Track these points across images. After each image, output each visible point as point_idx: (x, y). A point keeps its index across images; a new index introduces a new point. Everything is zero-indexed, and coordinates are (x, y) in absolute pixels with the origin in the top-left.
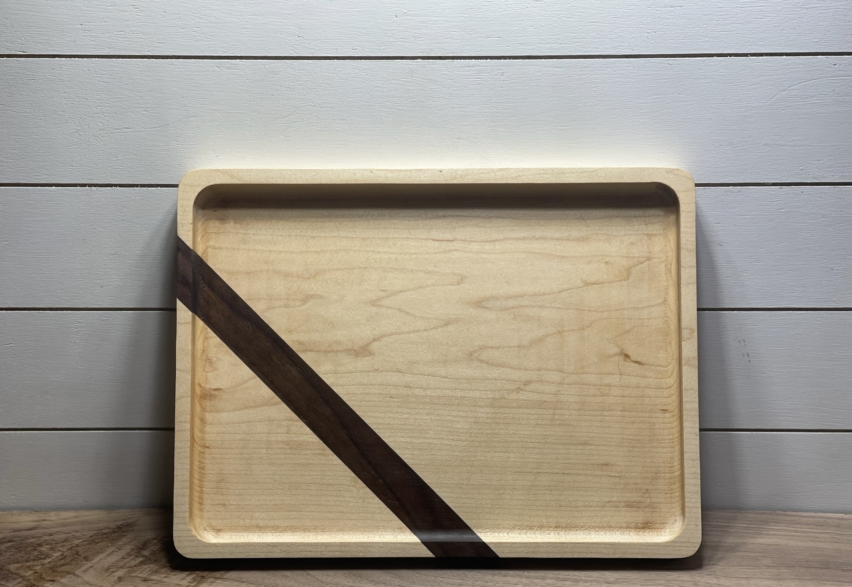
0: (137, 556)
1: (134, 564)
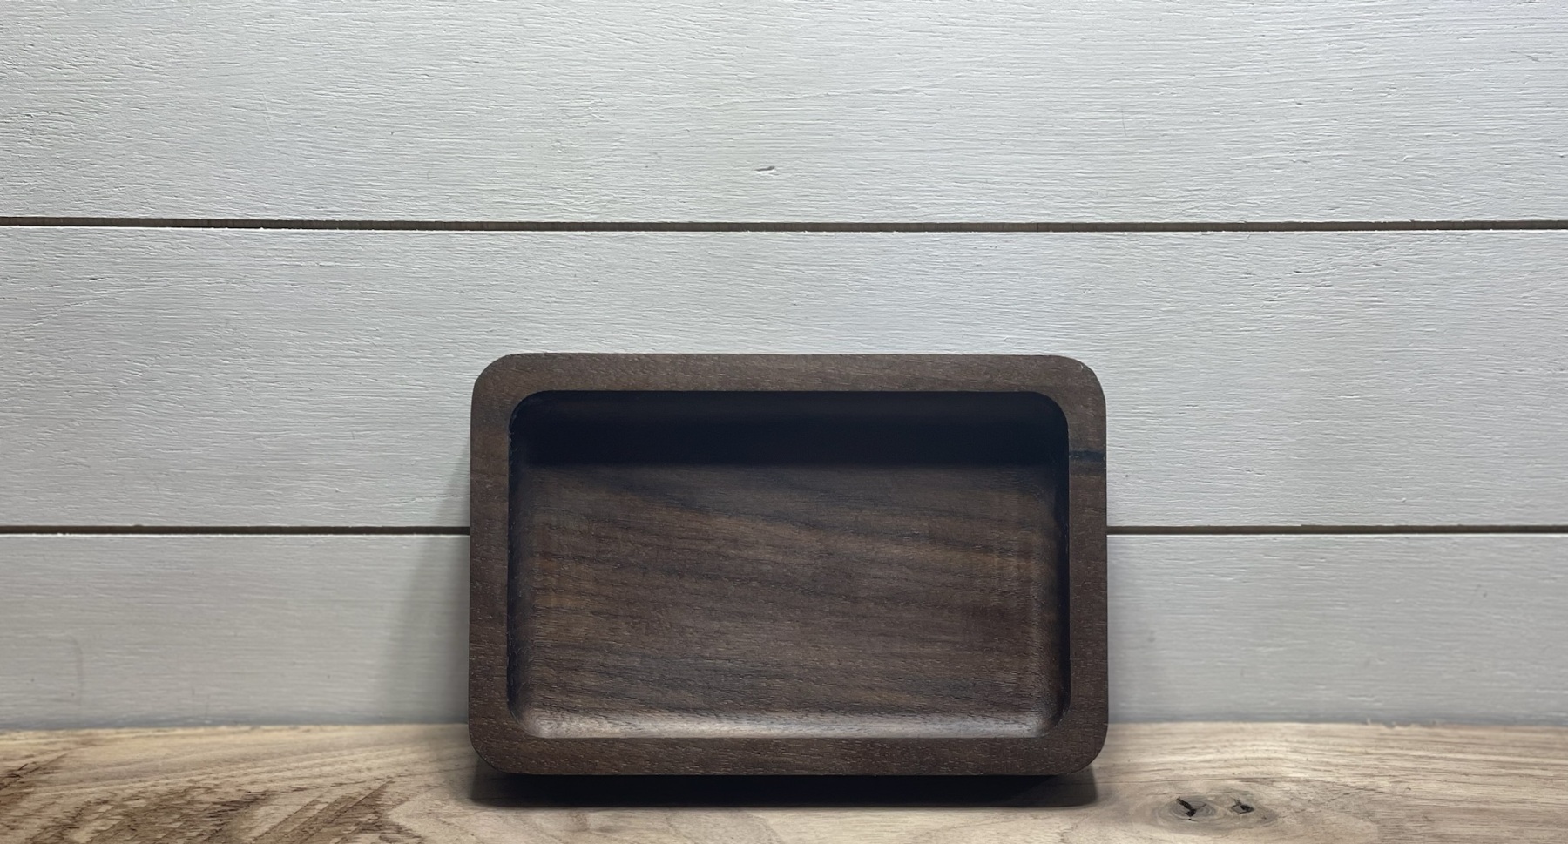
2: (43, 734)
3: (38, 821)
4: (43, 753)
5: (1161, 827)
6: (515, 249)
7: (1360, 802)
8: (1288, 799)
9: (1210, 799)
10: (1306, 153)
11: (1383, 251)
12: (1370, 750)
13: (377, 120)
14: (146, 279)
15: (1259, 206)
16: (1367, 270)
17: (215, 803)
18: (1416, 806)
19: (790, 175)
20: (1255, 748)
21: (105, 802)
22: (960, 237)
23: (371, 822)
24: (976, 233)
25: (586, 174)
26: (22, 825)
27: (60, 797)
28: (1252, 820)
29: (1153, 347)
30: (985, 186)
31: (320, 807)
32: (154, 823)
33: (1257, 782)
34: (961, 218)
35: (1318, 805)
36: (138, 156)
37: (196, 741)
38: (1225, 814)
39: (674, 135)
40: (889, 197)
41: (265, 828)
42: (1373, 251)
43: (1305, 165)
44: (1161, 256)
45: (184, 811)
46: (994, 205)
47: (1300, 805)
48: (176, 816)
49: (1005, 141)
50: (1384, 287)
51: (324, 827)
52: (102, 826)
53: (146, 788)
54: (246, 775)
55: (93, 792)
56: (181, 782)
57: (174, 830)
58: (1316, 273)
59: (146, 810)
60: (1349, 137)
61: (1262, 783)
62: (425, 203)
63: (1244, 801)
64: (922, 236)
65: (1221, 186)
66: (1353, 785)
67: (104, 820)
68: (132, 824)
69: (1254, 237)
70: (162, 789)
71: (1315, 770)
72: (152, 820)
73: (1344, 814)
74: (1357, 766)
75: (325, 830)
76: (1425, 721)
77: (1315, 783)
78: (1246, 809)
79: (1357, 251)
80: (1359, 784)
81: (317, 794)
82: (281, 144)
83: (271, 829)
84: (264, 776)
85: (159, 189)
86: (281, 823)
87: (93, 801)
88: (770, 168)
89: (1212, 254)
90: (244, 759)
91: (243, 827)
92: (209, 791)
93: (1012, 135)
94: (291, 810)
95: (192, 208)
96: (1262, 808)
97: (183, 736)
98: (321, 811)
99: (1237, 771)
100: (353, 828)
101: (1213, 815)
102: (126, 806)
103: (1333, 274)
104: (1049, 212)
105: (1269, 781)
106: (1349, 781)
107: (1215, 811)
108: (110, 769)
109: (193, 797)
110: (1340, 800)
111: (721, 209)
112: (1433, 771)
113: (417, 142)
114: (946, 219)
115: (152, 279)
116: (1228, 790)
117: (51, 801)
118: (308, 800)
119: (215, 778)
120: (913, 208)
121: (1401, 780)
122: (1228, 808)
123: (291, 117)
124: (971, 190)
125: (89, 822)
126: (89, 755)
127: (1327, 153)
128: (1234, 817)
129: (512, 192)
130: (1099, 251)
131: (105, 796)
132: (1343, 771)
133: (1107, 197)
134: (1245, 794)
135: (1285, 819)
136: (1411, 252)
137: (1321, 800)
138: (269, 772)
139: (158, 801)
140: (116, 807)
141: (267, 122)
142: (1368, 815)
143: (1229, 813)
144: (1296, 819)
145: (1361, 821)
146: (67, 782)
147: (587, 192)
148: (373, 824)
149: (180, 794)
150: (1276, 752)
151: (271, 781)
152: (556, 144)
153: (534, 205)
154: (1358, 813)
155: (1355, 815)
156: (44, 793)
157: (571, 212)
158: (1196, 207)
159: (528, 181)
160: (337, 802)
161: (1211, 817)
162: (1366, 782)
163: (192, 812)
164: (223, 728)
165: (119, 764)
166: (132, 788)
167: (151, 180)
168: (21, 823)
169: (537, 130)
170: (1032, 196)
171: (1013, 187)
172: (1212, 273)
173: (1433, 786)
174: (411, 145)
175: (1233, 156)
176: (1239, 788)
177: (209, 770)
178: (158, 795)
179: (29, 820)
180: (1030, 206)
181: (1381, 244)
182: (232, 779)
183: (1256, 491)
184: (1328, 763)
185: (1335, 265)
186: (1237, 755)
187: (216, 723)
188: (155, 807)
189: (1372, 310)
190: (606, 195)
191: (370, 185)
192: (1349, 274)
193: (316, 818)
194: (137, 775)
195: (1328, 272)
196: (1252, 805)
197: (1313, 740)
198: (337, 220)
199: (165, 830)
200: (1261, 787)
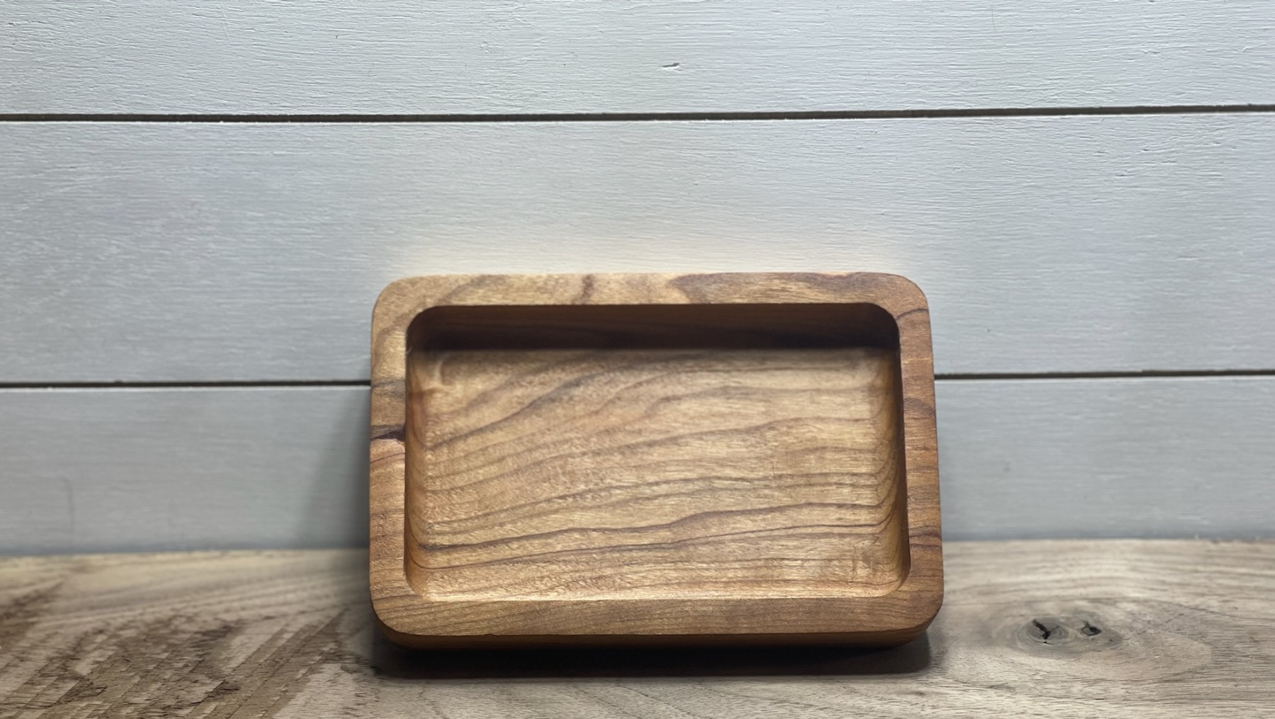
0: (61, 678)
1: (56, 698)
2: (40, 560)
3: (44, 652)
4: (42, 580)
5: (1021, 650)
6: (447, 138)
7: (1194, 623)
8: (1130, 620)
9: (1062, 620)
10: (1157, 45)
11: (1222, 131)
12: (1200, 568)
13: (323, 25)
14: (120, 167)
15: (1113, 92)
16: (1207, 148)
17: (196, 633)
18: (1243, 626)
19: (692, 70)
20: (1098, 567)
21: (101, 632)
22: (844, 123)
23: (332, 651)
24: (859, 120)
25: (511, 72)
26: (31, 656)
27: (61, 626)
28: (1101, 642)
29: (1014, 217)
30: (867, 78)
31: (287, 636)
32: (145, 654)
33: (1101, 602)
34: (845, 107)
35: (1157, 626)
36: (110, 59)
37: (174, 567)
38: (1076, 637)
39: (589, 36)
40: (780, 89)
41: (241, 658)
42: (1214, 131)
43: (1155, 55)
44: (1024, 138)
45: (171, 641)
46: (875, 95)
47: (1140, 626)
48: (164, 647)
49: (886, 38)
50: (1222, 163)
51: (292, 657)
52: (100, 657)
53: (134, 616)
54: (220, 603)
55: (90, 621)
56: (164, 611)
57: (163, 661)
58: (1162, 151)
59: (136, 640)
60: (1195, 30)
61: (1106, 604)
62: (367, 99)
63: (1093, 624)
64: (810, 123)
65: (1080, 75)
66: (1186, 605)
67: (101, 651)
68: (126, 654)
69: (1108, 120)
70: (149, 618)
71: (1152, 589)
72: (143, 650)
73: (1180, 635)
74: (1189, 585)
75: (293, 660)
76: (1247, 536)
77: (1152, 603)
78: (1095, 631)
79: (1199, 131)
80: (1192, 604)
81: (283, 622)
82: (238, 47)
83: (247, 660)
84: (236, 604)
85: (130, 88)
86: (254, 653)
87: (90, 630)
88: (675, 65)
89: (1069, 135)
90: (218, 586)
91: (222, 657)
92: (190, 619)
93: (893, 32)
94: (262, 639)
95: (160, 105)
96: (1109, 631)
97: (163, 563)
98: (289, 641)
99: (1082, 591)
100: (318, 658)
101: (1065, 637)
102: (118, 636)
103: (1177, 152)
104: (924, 100)
105: (1111, 601)
106: (1183, 600)
107: (1067, 633)
108: (102, 598)
109: (176, 627)
110: (1175, 620)
111: (630, 101)
112: (1256, 589)
113: (360, 45)
114: (832, 108)
115: (124, 167)
116: (1077, 611)
117: (54, 631)
118: (276, 629)
119: (195, 607)
120: (802, 98)
121: (1227, 598)
122: (1078, 630)
123: (246, 23)
124: (854, 82)
125: (89, 652)
126: (83, 582)
127: (1175, 45)
128: (1085, 640)
129: (445, 88)
130: (969, 134)
131: (100, 625)
132: (1178, 590)
133: (977, 86)
134: (1092, 615)
135: (1129, 641)
136: (1247, 132)
137: (1159, 621)
138: (241, 600)
139: (146, 630)
140: (111, 637)
141: (225, 28)
142: (1201, 636)
143: (1081, 636)
144: (1138, 641)
145: (1196, 643)
146: (67, 611)
147: (511, 87)
148: (334, 653)
149: (166, 623)
150: (1116, 571)
151: (243, 609)
152: (483, 45)
153: (464, 99)
154: (1193, 635)
155: (1192, 636)
156: (46, 623)
157: (497, 106)
158: (1057, 94)
159: (458, 78)
160: (302, 631)
161: (1064, 640)
162: (1198, 601)
163: (177, 642)
164: (197, 554)
165: (110, 592)
166: (123, 617)
167: (121, 81)
168: (30, 654)
169: (467, 33)
170: (910, 87)
171: (892, 78)
172: (1068, 152)
173: (1255, 605)
174: (354, 47)
175: (1091, 48)
176: (1086, 609)
177: (188, 598)
178: (148, 625)
179: (37, 651)
180: (907, 96)
181: (1221, 125)
182: (208, 608)
183: (1103, 341)
184: (1163, 583)
185: (1178, 143)
186: (1084, 575)
187: (190, 548)
188: (144, 637)
189: (1211, 183)
190: (529, 90)
191: (317, 83)
192: (1191, 151)
193: (284, 647)
194: (127, 603)
195: (1173, 149)
196: (1099, 627)
197: (1147, 557)
198: (289, 114)
199: (154, 661)
200: (1106, 608)
